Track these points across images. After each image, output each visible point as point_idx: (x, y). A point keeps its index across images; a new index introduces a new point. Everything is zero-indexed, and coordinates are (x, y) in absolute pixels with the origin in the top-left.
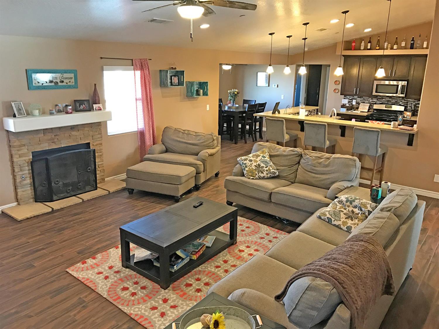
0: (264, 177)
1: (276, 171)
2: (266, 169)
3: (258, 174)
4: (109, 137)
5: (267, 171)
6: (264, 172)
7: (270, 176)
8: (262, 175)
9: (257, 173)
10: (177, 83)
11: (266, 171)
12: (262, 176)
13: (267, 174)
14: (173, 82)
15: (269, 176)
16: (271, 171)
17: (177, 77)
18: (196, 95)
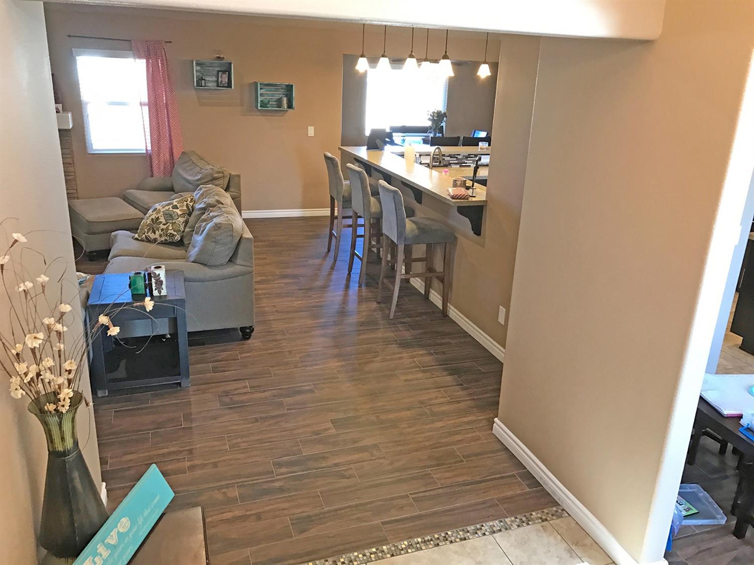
0: (155, 240)
1: (175, 233)
2: (162, 226)
3: (147, 233)
4: (88, 155)
5: (162, 230)
6: (157, 232)
7: (166, 240)
8: (152, 236)
9: (146, 230)
10: (225, 84)
11: (160, 231)
12: (152, 238)
13: (161, 236)
14: (220, 80)
15: (163, 239)
16: (169, 231)
17: (227, 73)
18: (261, 106)
